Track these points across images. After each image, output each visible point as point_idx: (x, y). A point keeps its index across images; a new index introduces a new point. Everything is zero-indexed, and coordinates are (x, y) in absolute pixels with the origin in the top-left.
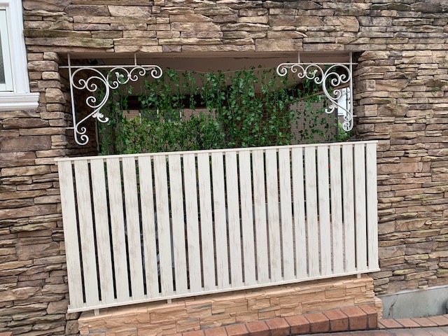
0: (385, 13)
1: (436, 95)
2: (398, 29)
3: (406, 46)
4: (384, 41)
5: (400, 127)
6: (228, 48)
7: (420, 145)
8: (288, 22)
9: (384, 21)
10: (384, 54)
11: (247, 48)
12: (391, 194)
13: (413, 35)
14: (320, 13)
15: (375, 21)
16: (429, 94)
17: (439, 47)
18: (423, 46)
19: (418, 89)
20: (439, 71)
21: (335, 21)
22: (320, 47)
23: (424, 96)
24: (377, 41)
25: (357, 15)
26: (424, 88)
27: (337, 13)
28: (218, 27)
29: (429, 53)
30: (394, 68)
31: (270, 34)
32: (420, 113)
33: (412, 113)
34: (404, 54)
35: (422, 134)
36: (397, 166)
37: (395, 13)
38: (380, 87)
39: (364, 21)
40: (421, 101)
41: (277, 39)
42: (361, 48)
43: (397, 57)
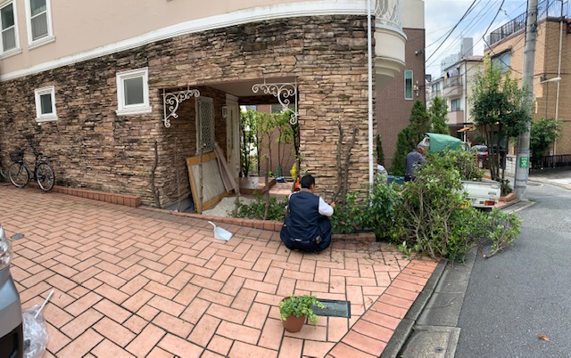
0: (311, 52)
1: (345, 103)
2: (319, 62)
3: (325, 73)
4: (311, 70)
5: (321, 123)
6: (225, 79)
8: (255, 62)
9: (311, 58)
10: (312, 78)
11: (234, 78)
12: (316, 162)
13: (329, 66)
14: (272, 55)
15: (306, 58)
16: (341, 103)
17: (347, 73)
18: (335, 72)
19: (333, 99)
20: (347, 88)
21: (281, 59)
22: (272, 75)
23: (338, 104)
24: (307, 70)
25: (294, 55)
26: (337, 99)
27: (281, 54)
28: (220, 69)
29: (340, 76)
30: (317, 86)
31: (246, 70)
32: (335, 115)
33: (329, 114)
34: (324, 77)
36: (319, 147)
37: (317, 52)
38: (308, 98)
39: (299, 57)
40: (336, 107)
41: (249, 72)
42: (297, 74)
43: (319, 80)
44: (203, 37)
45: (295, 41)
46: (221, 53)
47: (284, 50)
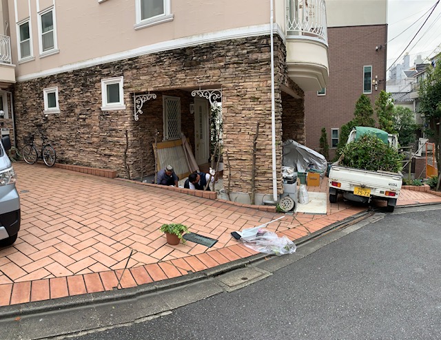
0: (231, 66)
1: (255, 103)
2: (237, 73)
3: (241, 81)
4: (231, 79)
5: (238, 118)
7: (248, 127)
8: (193, 75)
9: (231, 70)
10: (232, 85)
11: (178, 86)
12: (234, 148)
13: (244, 75)
14: (204, 69)
15: (227, 70)
16: (252, 103)
17: (257, 80)
18: (248, 80)
19: (246, 100)
20: (257, 92)
21: (210, 72)
22: (204, 84)
23: (250, 104)
24: (228, 79)
25: (219, 68)
26: (249, 100)
27: (211, 69)
28: (169, 79)
29: (251, 83)
30: (236, 91)
31: (186, 80)
32: (248, 112)
33: (244, 112)
34: (240, 84)
35: (249, 122)
36: (236, 136)
37: (235, 65)
38: (229, 100)
39: (222, 70)
40: (248, 106)
41: (188, 82)
42: (221, 83)
43: (237, 86)
44: (158, 56)
45: (220, 58)
46: (169, 68)
47: (212, 65)
